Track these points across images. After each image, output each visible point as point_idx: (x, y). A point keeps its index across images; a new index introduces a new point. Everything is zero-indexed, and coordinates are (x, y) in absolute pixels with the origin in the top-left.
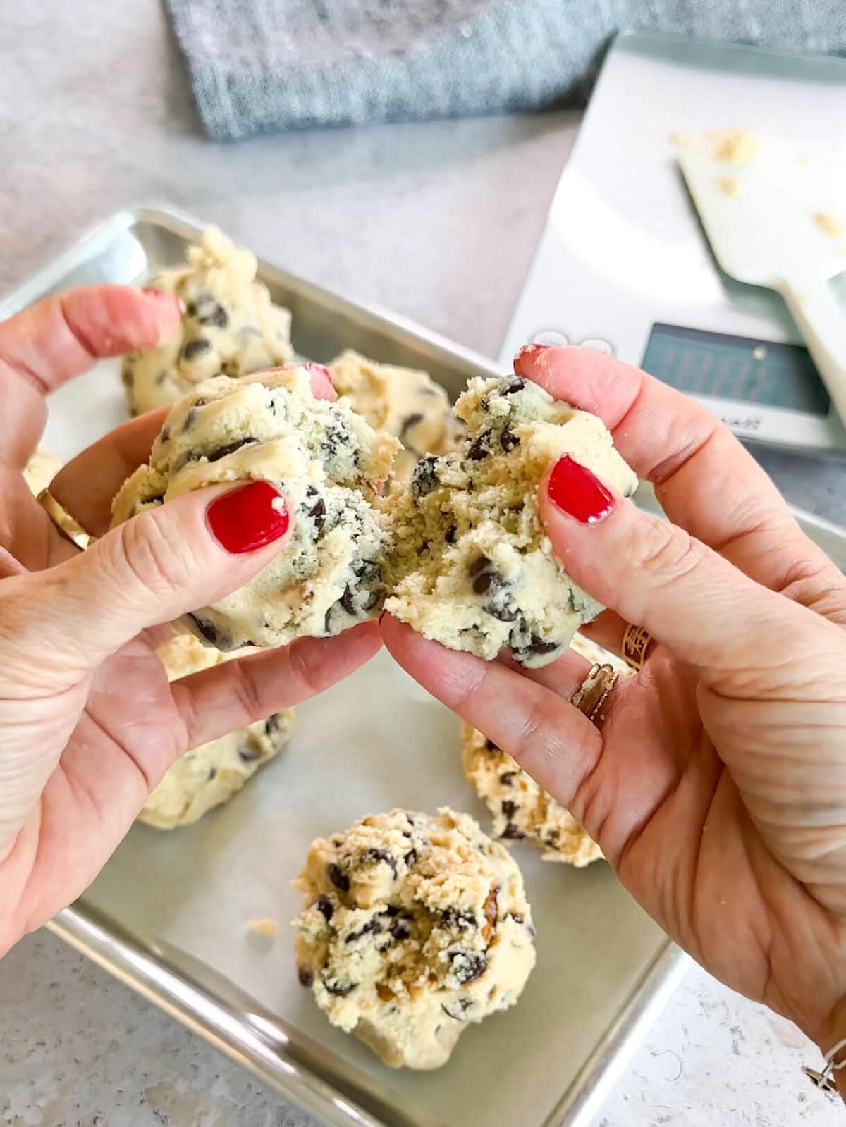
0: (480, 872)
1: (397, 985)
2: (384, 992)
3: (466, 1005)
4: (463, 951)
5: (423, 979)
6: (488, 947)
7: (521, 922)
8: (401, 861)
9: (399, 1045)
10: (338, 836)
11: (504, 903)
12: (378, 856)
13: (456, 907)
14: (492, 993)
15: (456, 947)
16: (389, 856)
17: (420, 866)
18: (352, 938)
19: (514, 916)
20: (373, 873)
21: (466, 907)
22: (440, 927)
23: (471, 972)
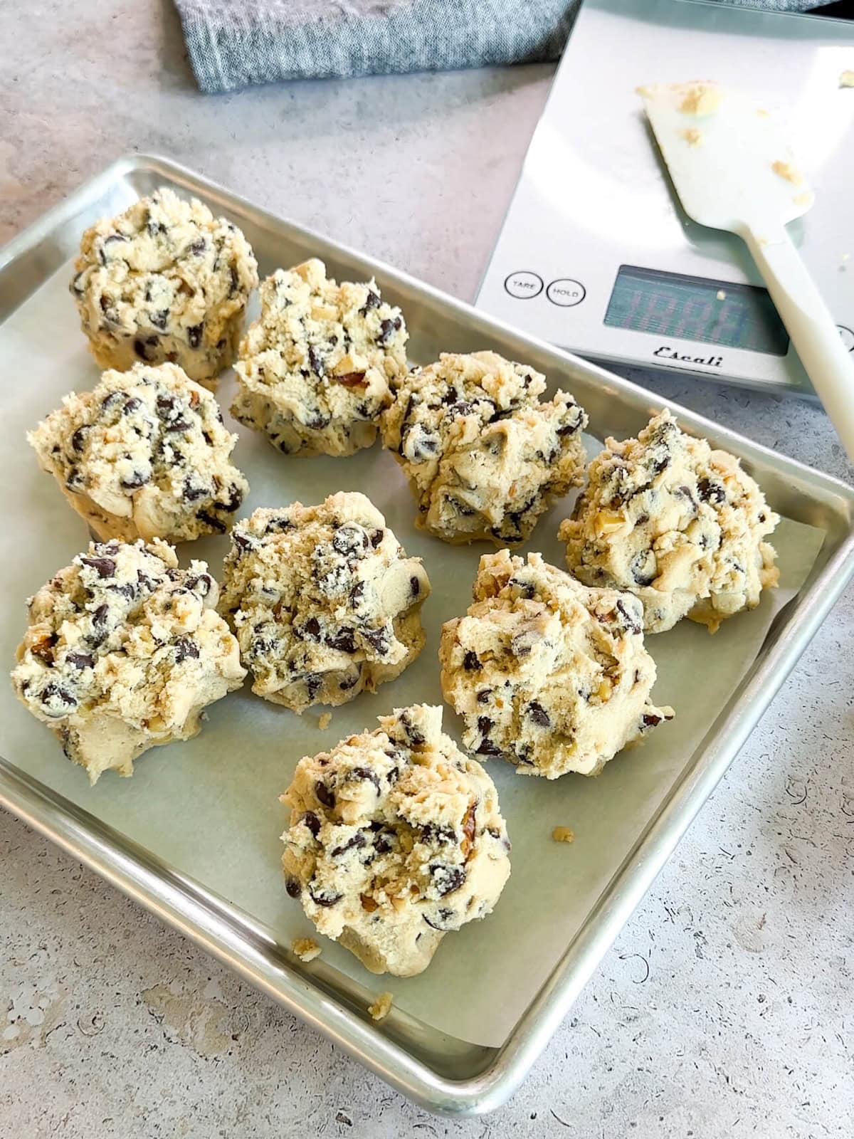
0: (459, 789)
1: (381, 897)
2: (368, 903)
3: (446, 914)
4: (443, 864)
5: (405, 891)
6: (467, 860)
7: (498, 837)
8: (384, 779)
9: (382, 952)
10: (323, 755)
11: (482, 819)
12: (363, 774)
13: (437, 823)
14: (470, 903)
15: (437, 861)
16: (373, 774)
17: (402, 784)
18: (338, 852)
19: (491, 831)
20: (358, 791)
21: (446, 823)
22: (422, 842)
23: (451, 885)
